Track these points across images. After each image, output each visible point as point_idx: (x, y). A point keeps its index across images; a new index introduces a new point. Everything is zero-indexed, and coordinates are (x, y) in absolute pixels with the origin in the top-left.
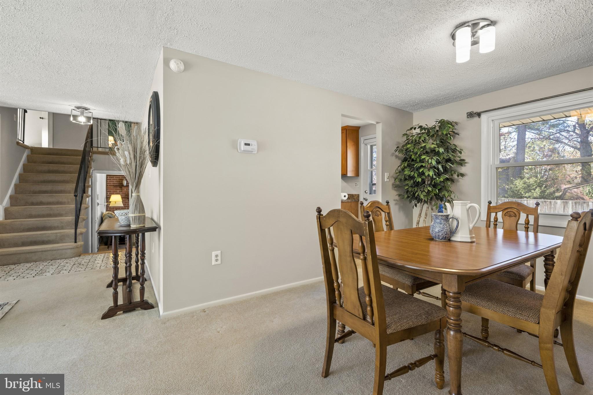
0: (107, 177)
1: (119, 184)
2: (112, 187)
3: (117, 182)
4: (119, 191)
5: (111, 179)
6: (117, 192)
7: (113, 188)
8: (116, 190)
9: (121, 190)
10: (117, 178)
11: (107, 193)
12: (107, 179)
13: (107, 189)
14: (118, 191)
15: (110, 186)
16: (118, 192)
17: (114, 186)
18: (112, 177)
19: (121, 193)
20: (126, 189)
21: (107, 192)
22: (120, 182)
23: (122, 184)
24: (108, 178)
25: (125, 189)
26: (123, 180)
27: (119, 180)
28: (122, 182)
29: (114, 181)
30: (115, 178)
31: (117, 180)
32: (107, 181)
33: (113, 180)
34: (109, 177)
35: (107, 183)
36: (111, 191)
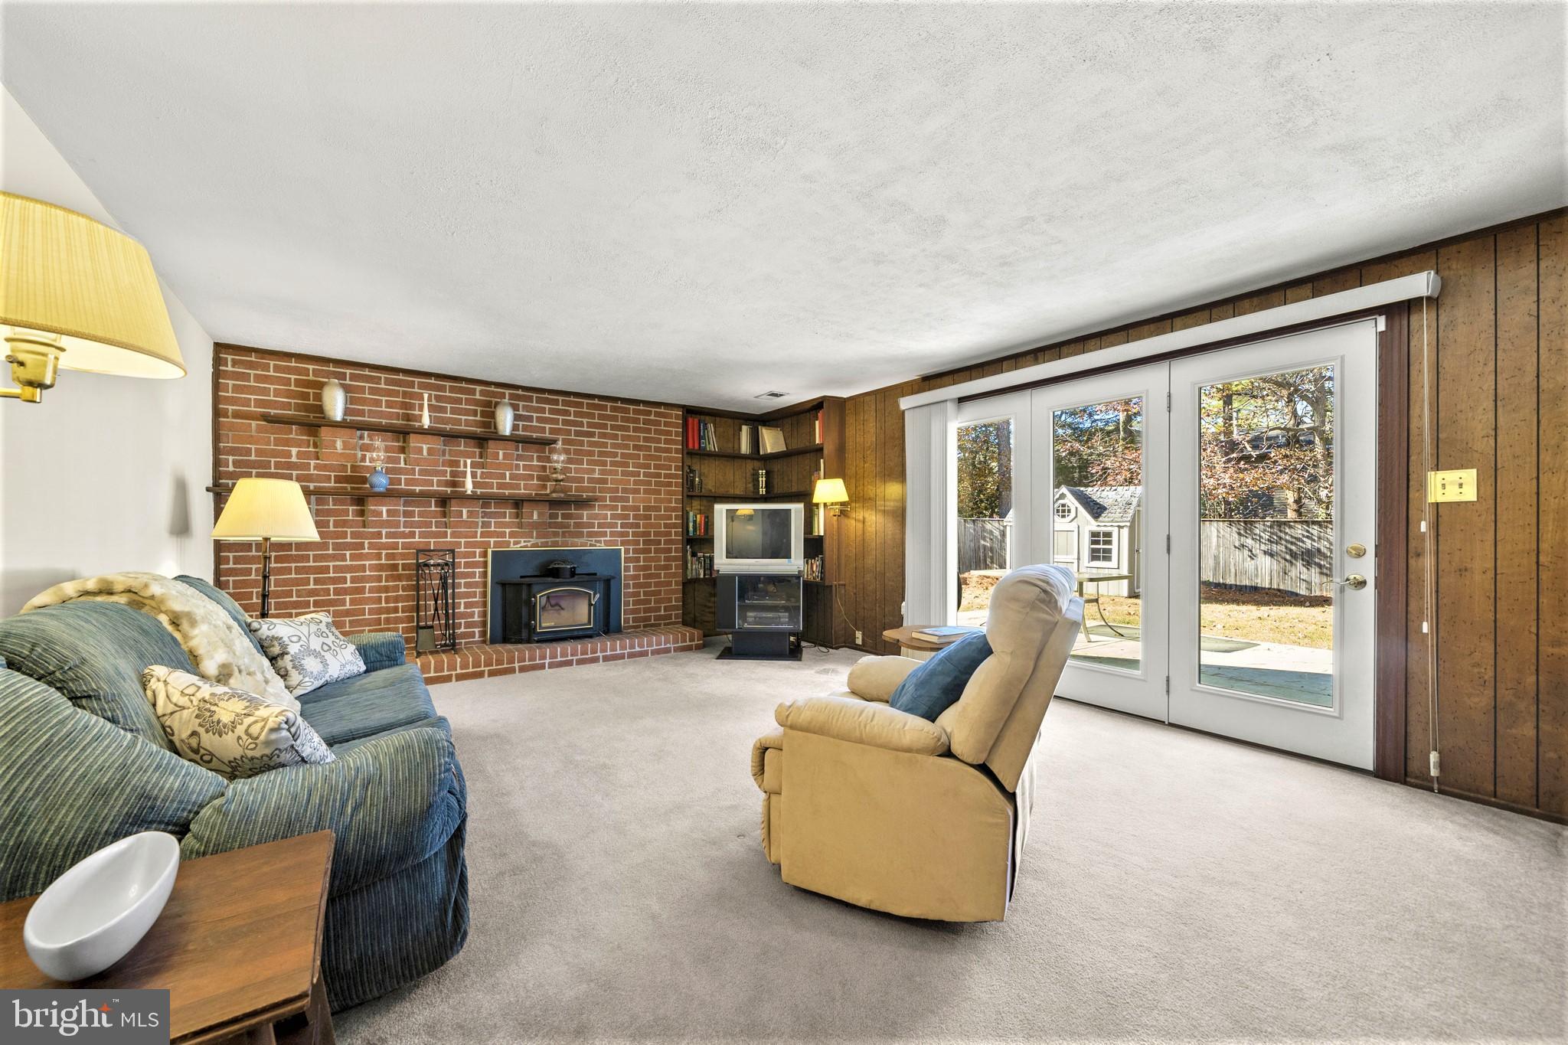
0: (217, 362)
1: (298, 407)
2: (254, 423)
3: (290, 394)
4: (299, 455)
5: (245, 377)
6: (289, 455)
7: (259, 429)
8: (277, 442)
9: (315, 446)
10: (289, 370)
11: (217, 463)
12: (217, 375)
13: (217, 438)
14: (294, 451)
15: (237, 415)
16: (294, 459)
17: (266, 418)
18: (251, 365)
19: (313, 462)
20: (345, 446)
21: (217, 451)
22: (305, 396)
23: (320, 409)
24: (229, 368)
25: (339, 444)
26: (321, 386)
27: (298, 383)
28: (319, 397)
29: (266, 392)
30: (277, 368)
31: (288, 382)
32: (216, 387)
33: (258, 378)
34: (235, 363)
35: (216, 400)
36: (248, 452)
